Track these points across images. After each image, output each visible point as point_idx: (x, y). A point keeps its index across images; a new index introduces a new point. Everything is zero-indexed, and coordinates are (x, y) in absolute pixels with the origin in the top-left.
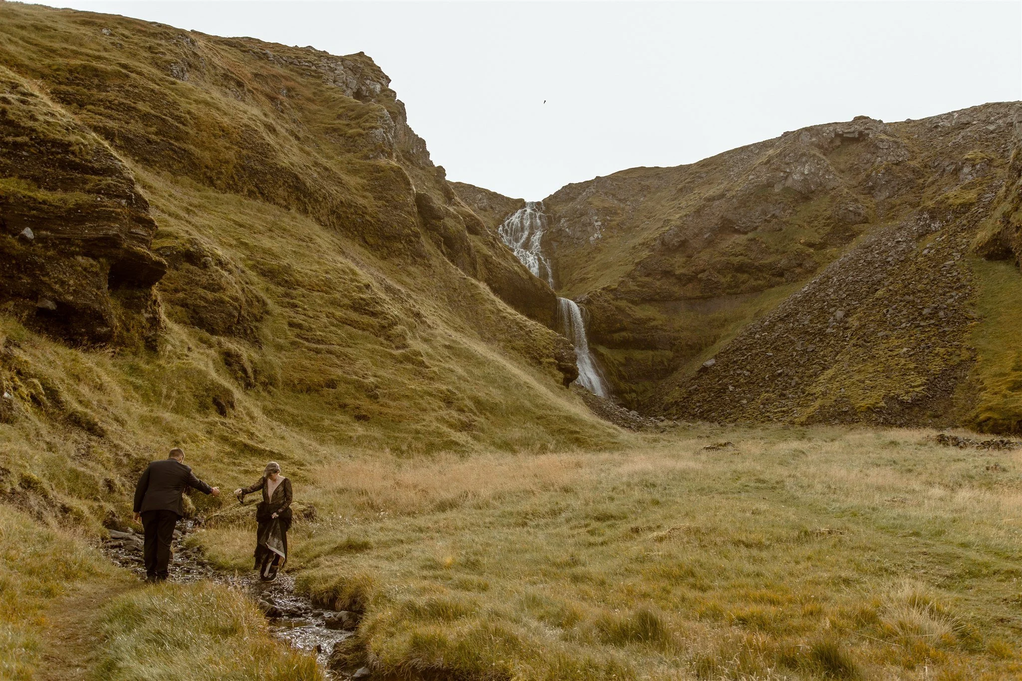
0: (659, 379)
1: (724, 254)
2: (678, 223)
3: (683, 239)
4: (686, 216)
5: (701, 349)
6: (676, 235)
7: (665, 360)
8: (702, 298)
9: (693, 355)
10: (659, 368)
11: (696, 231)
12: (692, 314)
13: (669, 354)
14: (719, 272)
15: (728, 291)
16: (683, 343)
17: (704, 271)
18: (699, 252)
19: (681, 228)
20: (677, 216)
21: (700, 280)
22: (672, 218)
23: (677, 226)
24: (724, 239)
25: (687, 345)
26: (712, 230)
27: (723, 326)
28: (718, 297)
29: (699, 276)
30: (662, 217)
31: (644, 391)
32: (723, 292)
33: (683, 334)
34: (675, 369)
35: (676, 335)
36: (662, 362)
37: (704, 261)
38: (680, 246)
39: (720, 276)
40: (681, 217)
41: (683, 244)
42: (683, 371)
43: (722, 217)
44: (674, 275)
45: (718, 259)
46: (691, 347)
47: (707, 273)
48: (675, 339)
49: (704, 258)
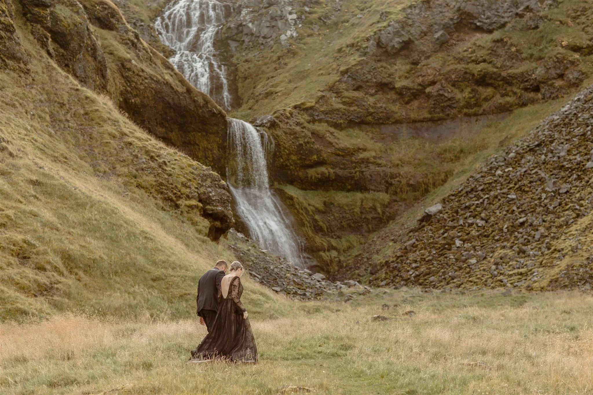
0: (369, 231)
1: (460, 60)
2: (400, 17)
3: (406, 39)
4: (410, 7)
5: (427, 191)
6: (397, 33)
7: (378, 205)
8: (432, 120)
9: (416, 199)
10: (369, 216)
11: (424, 28)
12: (417, 142)
13: (384, 197)
14: (453, 85)
15: (465, 110)
16: (404, 181)
17: (433, 83)
18: (428, 57)
19: (404, 24)
20: (400, 7)
21: (429, 96)
22: (391, 10)
23: (398, 22)
24: (462, 40)
25: (409, 185)
26: (446, 27)
27: (457, 158)
28: (453, 119)
29: (428, 90)
30: (379, 8)
31: (349, 248)
32: (460, 112)
33: (404, 170)
34: (392, 218)
35: (394, 171)
36: (374, 209)
37: (434, 69)
38: (402, 49)
39: (456, 91)
40: (404, 9)
41: (407, 45)
42: (403, 220)
43: (459, 9)
44: (394, 88)
45: (452, 67)
46: (414, 188)
47: (438, 86)
48: (393, 176)
49: (433, 65)
